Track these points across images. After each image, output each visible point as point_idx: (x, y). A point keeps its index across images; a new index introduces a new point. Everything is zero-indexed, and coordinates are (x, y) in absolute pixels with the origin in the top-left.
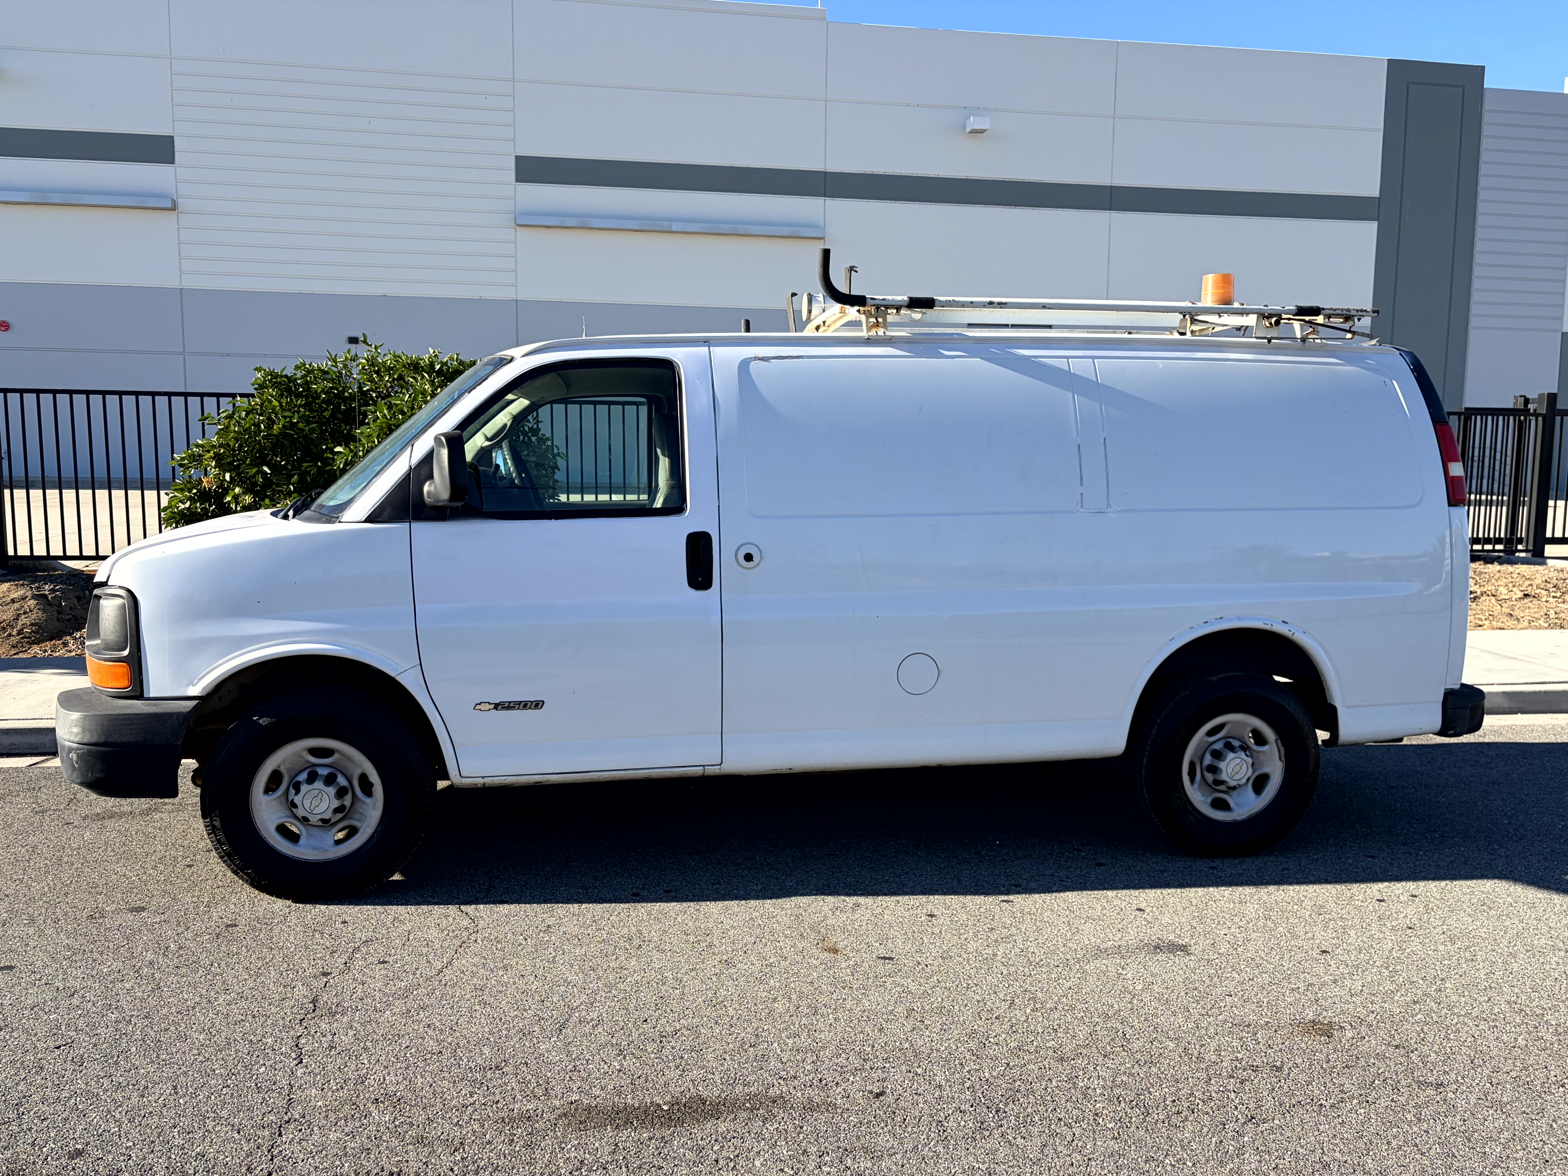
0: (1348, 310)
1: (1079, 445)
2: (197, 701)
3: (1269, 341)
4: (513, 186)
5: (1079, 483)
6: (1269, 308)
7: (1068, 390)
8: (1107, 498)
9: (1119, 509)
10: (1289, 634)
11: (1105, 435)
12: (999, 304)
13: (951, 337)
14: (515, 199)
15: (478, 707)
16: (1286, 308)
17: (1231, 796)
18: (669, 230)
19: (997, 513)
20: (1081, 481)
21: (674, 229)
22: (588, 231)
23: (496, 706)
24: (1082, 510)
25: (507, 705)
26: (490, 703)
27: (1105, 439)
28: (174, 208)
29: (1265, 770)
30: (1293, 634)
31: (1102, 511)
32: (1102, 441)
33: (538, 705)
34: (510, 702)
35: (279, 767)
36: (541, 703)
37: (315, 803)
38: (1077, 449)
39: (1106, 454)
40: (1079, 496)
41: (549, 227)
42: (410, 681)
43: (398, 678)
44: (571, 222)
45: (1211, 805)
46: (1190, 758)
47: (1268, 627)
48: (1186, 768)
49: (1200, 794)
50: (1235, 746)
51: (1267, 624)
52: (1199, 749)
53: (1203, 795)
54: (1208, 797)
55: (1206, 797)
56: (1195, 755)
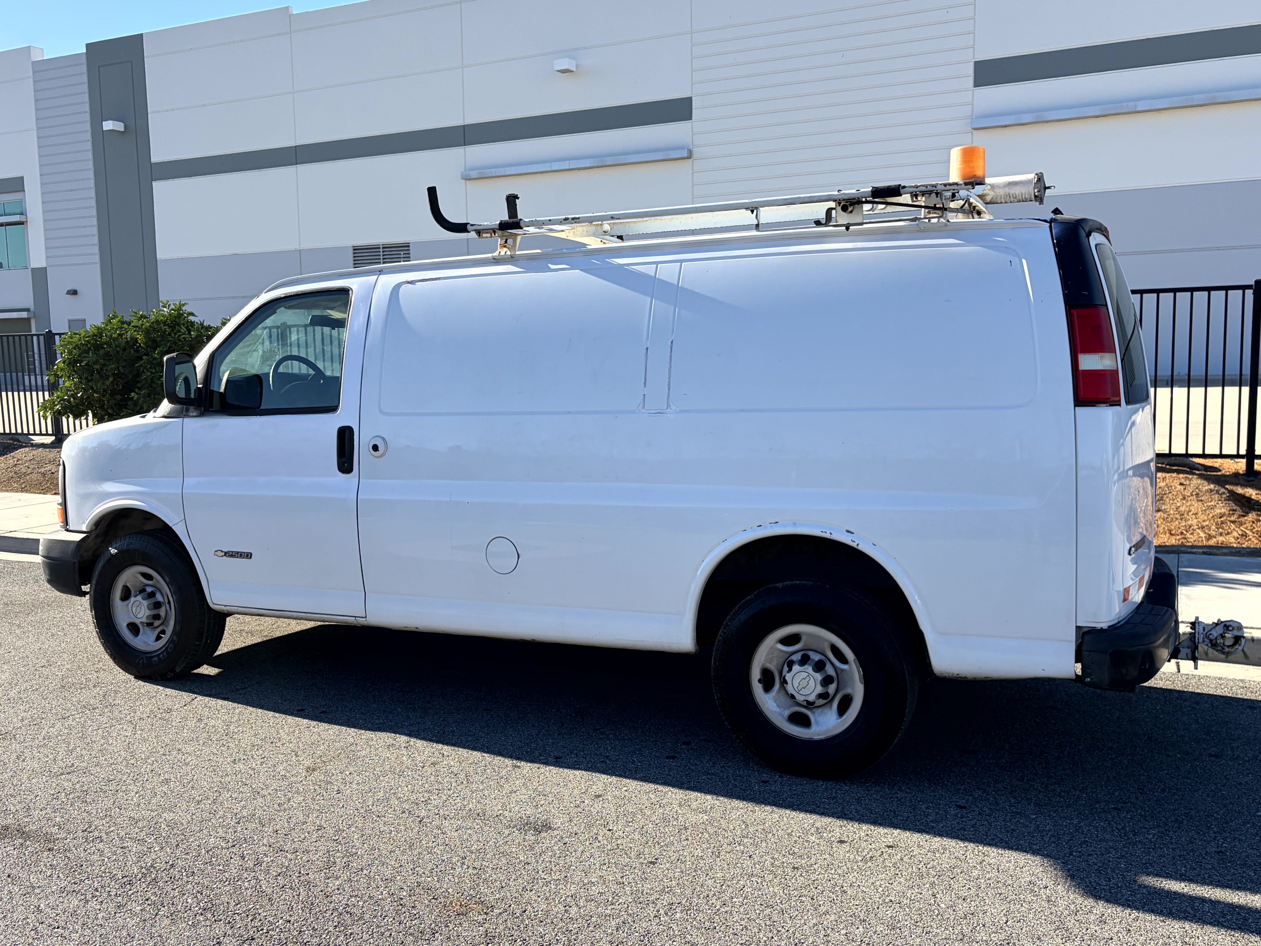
0: (935, 186)
1: (647, 348)
2: (86, 535)
3: (847, 229)
4: (971, 92)
5: (643, 385)
6: (842, 192)
7: (646, 294)
8: (668, 400)
9: (678, 410)
10: (854, 545)
11: (673, 338)
12: (573, 219)
13: (561, 252)
14: (973, 105)
15: (216, 553)
16: (862, 190)
17: (813, 713)
18: (1133, 110)
19: (569, 413)
20: (645, 383)
21: (1139, 109)
22: (1046, 124)
23: (226, 554)
24: (644, 410)
25: (231, 553)
26: (222, 551)
27: (672, 342)
28: (690, 156)
29: (849, 691)
30: (858, 545)
31: (662, 411)
32: (670, 344)
33: (249, 556)
34: (232, 552)
35: (126, 583)
36: (250, 555)
37: (138, 611)
38: (645, 351)
39: (671, 356)
40: (642, 397)
41: (1005, 126)
42: (179, 530)
43: (173, 528)
44: (1027, 118)
45: (787, 718)
46: (763, 664)
47: (827, 536)
48: (756, 674)
49: (775, 705)
50: (813, 660)
51: (826, 532)
52: (773, 657)
53: (778, 706)
54: (785, 709)
55: (782, 709)
56: (770, 663)
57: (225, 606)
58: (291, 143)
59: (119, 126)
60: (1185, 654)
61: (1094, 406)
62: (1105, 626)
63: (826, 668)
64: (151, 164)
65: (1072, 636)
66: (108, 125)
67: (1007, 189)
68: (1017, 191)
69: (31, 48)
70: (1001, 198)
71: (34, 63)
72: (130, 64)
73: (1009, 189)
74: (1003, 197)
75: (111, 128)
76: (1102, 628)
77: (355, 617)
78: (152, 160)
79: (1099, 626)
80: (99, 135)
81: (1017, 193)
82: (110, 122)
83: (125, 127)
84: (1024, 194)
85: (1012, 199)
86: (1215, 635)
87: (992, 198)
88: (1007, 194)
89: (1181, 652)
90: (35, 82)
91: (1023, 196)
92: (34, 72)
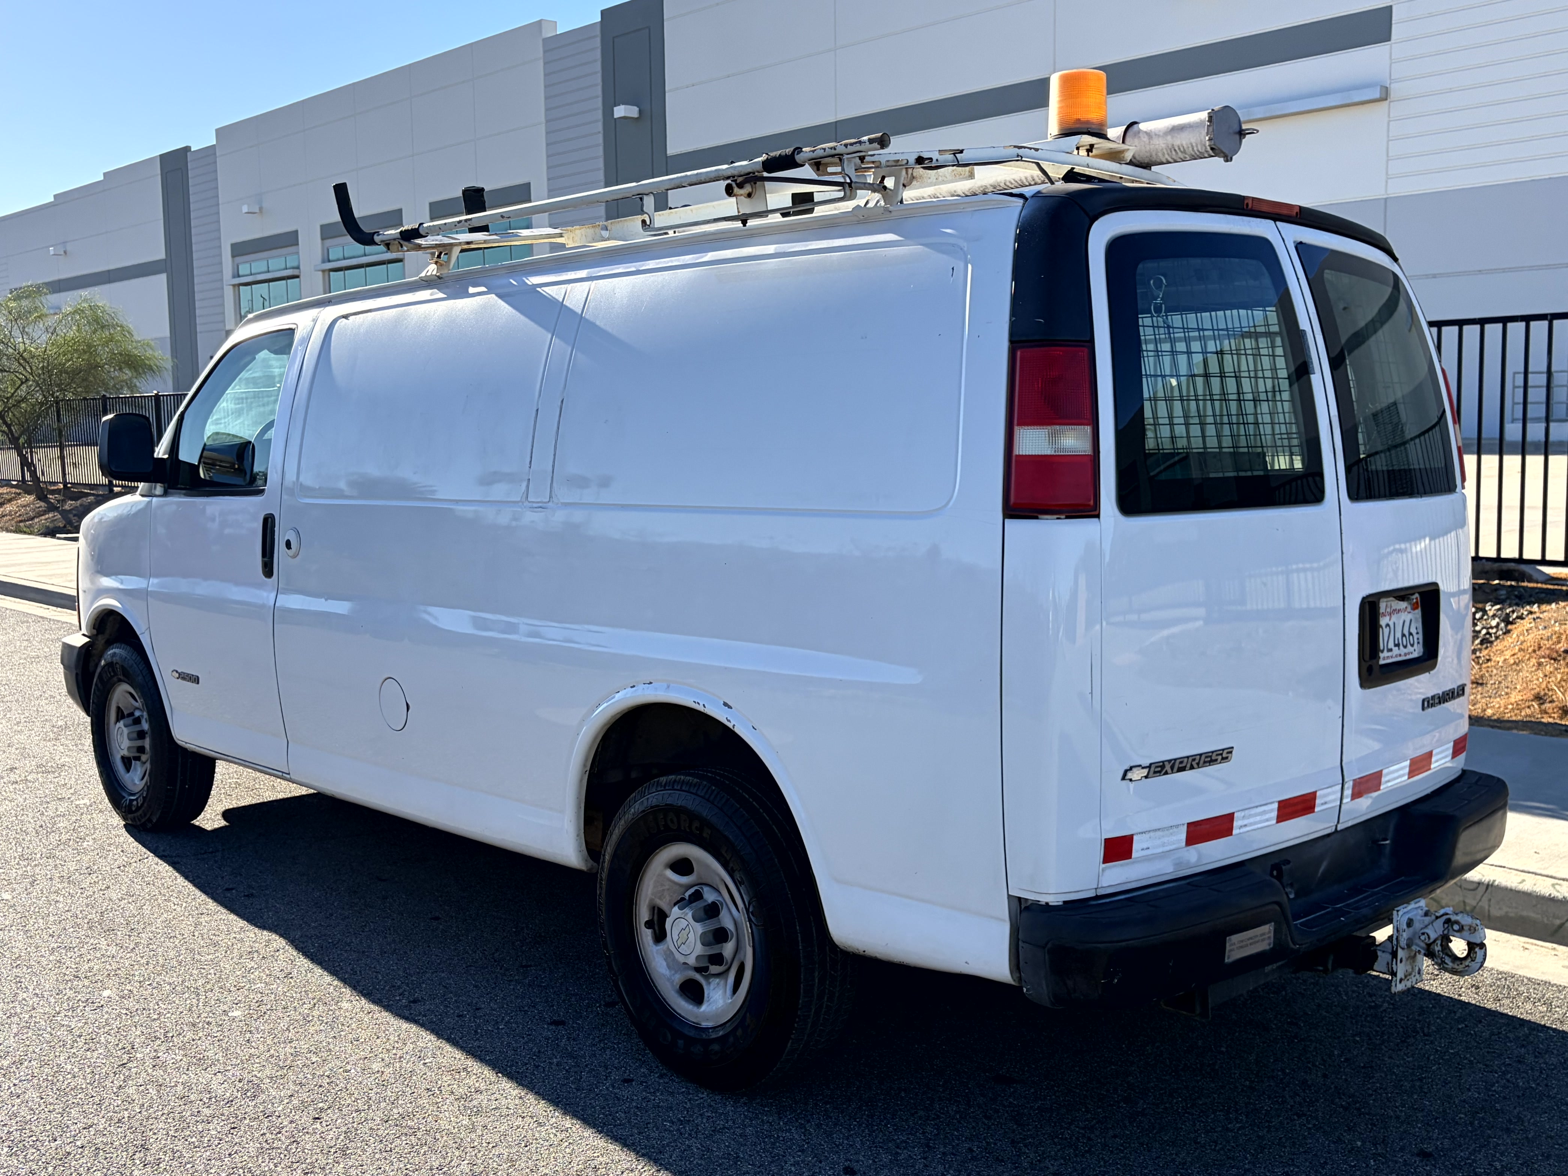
1: (537, 410)
2: (88, 640)
3: (744, 223)
8: (551, 488)
10: (730, 726)
17: (707, 983)
20: (530, 462)
23: (180, 675)
24: (527, 503)
25: (184, 675)
28: (1385, 96)
30: (734, 726)
31: (544, 505)
37: (121, 740)
43: (140, 637)
45: (678, 987)
46: (651, 900)
47: (700, 708)
48: (643, 914)
49: (665, 964)
50: (706, 901)
51: (698, 703)
52: (664, 890)
53: (669, 967)
54: (676, 972)
55: (673, 972)
56: (660, 898)
57: (186, 743)
58: (832, 119)
59: (632, 111)
60: (1386, 963)
61: (1037, 518)
62: (1054, 900)
63: (720, 916)
64: (667, 157)
65: (1003, 910)
66: (620, 111)
67: (1169, 138)
68: (1184, 140)
69: (543, 22)
70: (1164, 154)
71: (545, 41)
72: (647, 30)
73: (1172, 137)
74: (1165, 151)
75: (622, 114)
76: (1047, 904)
77: (283, 772)
78: (668, 152)
79: (1043, 899)
80: (612, 126)
81: (1184, 143)
82: (622, 107)
83: (640, 112)
84: (1194, 144)
85: (1181, 155)
86: (1433, 936)
87: (1134, 157)
88: (1170, 146)
89: (1379, 958)
90: (545, 63)
91: (1195, 149)
92: (545, 52)
